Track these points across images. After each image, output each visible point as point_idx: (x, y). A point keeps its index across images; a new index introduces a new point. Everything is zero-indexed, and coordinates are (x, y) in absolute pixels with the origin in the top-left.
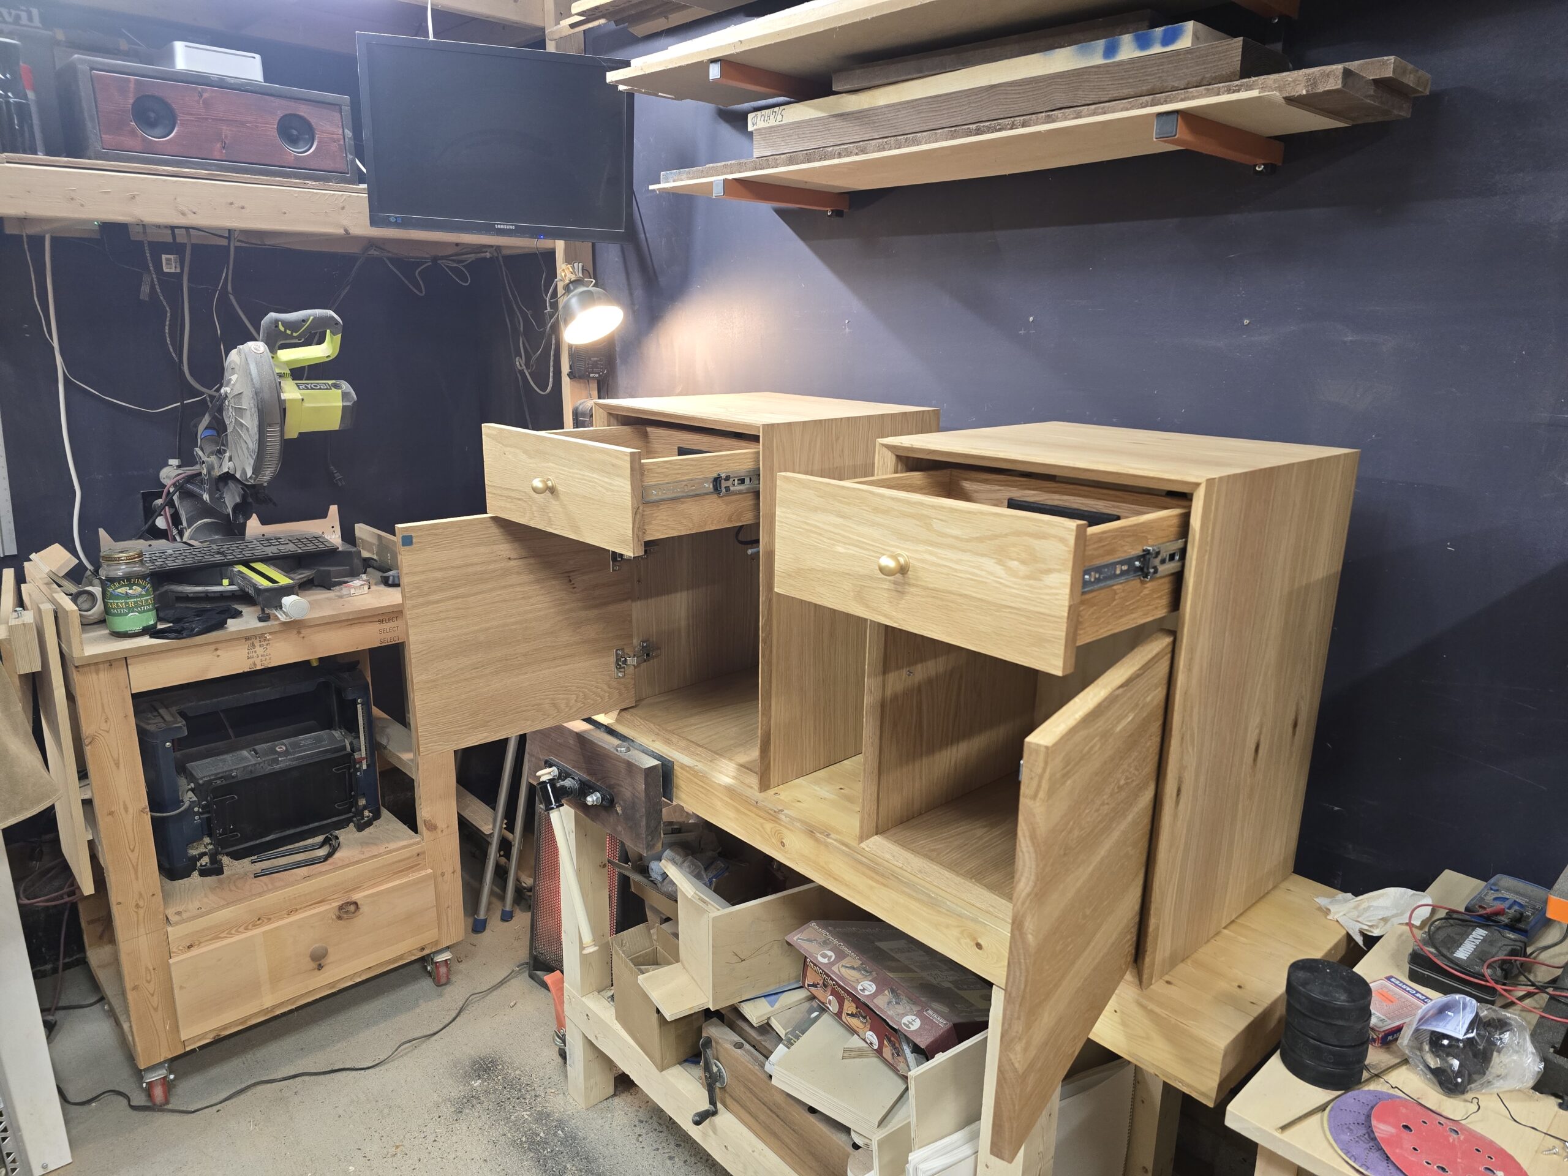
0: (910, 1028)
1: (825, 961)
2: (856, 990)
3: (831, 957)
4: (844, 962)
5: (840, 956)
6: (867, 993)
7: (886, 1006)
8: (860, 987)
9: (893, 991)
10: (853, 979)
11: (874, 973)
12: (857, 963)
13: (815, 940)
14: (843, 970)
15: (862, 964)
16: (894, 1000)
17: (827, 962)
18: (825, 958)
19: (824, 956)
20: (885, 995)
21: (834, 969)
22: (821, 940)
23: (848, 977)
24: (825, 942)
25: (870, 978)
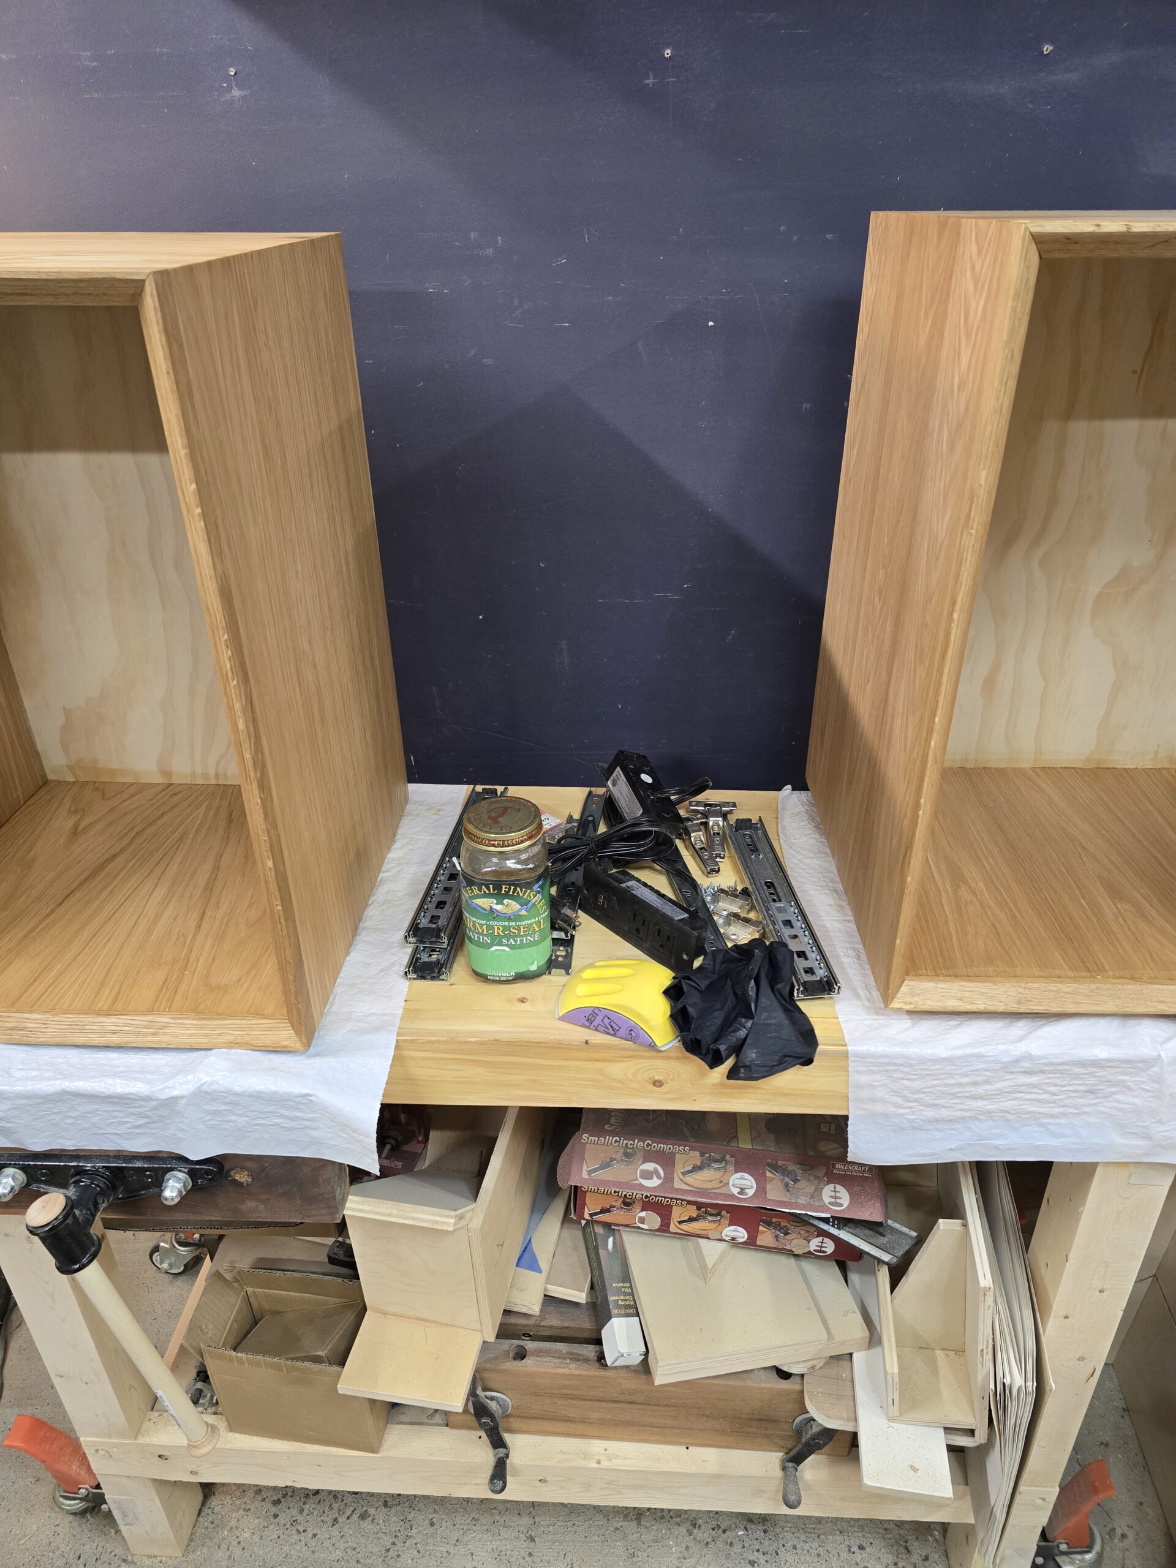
0: (841, 1205)
1: (655, 1182)
2: (733, 1197)
3: (656, 1172)
4: (679, 1169)
5: (667, 1161)
6: (750, 1192)
7: (788, 1194)
8: (735, 1191)
9: (774, 1167)
10: (714, 1184)
11: (728, 1157)
12: (695, 1157)
13: (612, 1159)
14: (689, 1179)
15: (702, 1155)
16: (787, 1179)
17: (659, 1182)
18: (651, 1178)
19: (648, 1175)
20: (772, 1179)
21: (678, 1184)
22: (619, 1155)
23: (709, 1186)
24: (626, 1154)
25: (733, 1168)
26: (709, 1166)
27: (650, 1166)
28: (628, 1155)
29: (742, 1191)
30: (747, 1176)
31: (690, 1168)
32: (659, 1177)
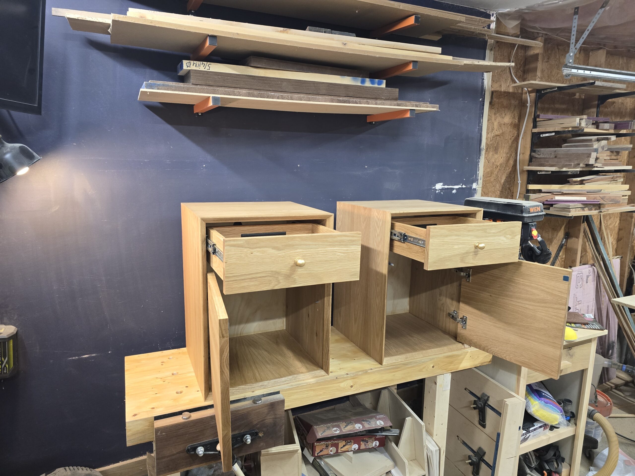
0: (382, 424)
3: (337, 429)
7: (370, 426)
16: (368, 422)
20: (364, 424)
21: (344, 431)
22: (326, 428)
23: (351, 429)
24: (327, 428)
25: (354, 424)
26: (349, 425)
27: (335, 429)
28: (328, 428)
29: (359, 428)
30: (358, 424)
31: (345, 426)
32: (339, 431)
